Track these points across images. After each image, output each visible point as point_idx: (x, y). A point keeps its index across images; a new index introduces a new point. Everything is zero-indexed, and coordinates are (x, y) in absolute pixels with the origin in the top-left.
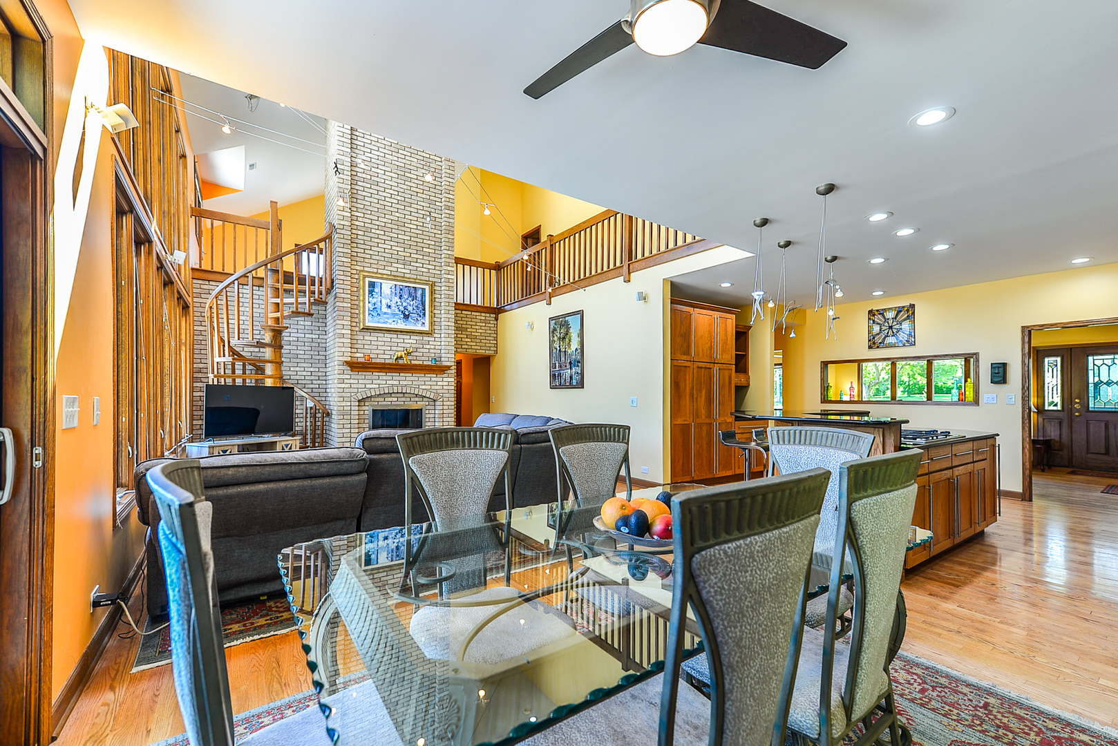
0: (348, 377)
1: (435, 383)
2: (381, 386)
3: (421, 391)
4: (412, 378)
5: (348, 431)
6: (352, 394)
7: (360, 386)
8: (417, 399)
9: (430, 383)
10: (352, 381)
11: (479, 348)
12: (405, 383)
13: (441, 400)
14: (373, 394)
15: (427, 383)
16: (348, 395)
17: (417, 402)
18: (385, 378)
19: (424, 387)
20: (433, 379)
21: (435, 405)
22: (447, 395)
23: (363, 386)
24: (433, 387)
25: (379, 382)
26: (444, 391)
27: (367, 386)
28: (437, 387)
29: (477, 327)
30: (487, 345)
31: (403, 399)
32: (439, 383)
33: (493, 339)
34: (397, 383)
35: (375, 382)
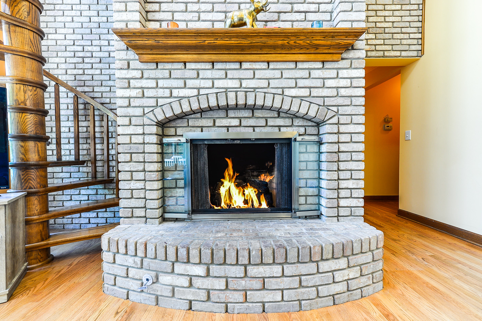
0: (138, 74)
1: (319, 83)
2: (202, 92)
3: (288, 100)
4: (269, 74)
5: (140, 185)
6: (146, 110)
7: (160, 93)
8: (279, 122)
9: (307, 83)
10: (144, 83)
11: (389, 48)
12: (252, 84)
13: (334, 120)
14: (186, 108)
15: (301, 83)
16: (139, 112)
17: (279, 127)
18: (209, 74)
19: (294, 92)
20: (315, 74)
21: (318, 134)
22: (349, 110)
23: (167, 93)
24: (315, 92)
25: (196, 83)
26: (340, 101)
27: (175, 93)
28: (325, 92)
29: (386, 13)
30: (404, 42)
31: (252, 122)
32: (329, 83)
33: (415, 30)
34: (235, 84)
35: (190, 83)
